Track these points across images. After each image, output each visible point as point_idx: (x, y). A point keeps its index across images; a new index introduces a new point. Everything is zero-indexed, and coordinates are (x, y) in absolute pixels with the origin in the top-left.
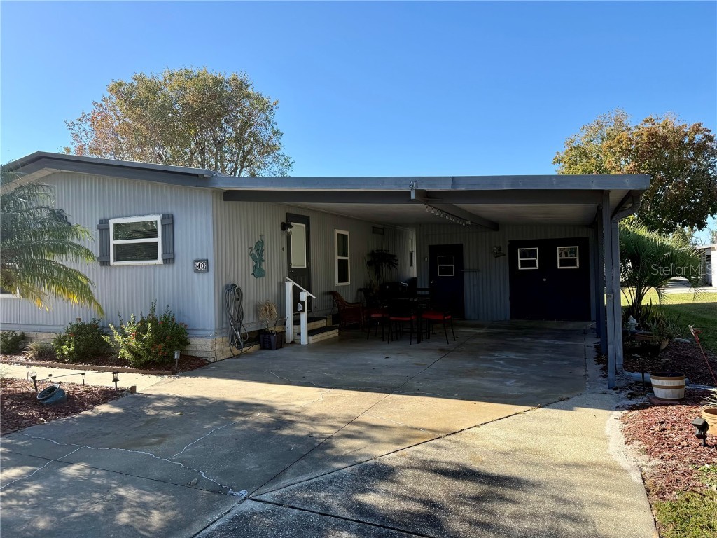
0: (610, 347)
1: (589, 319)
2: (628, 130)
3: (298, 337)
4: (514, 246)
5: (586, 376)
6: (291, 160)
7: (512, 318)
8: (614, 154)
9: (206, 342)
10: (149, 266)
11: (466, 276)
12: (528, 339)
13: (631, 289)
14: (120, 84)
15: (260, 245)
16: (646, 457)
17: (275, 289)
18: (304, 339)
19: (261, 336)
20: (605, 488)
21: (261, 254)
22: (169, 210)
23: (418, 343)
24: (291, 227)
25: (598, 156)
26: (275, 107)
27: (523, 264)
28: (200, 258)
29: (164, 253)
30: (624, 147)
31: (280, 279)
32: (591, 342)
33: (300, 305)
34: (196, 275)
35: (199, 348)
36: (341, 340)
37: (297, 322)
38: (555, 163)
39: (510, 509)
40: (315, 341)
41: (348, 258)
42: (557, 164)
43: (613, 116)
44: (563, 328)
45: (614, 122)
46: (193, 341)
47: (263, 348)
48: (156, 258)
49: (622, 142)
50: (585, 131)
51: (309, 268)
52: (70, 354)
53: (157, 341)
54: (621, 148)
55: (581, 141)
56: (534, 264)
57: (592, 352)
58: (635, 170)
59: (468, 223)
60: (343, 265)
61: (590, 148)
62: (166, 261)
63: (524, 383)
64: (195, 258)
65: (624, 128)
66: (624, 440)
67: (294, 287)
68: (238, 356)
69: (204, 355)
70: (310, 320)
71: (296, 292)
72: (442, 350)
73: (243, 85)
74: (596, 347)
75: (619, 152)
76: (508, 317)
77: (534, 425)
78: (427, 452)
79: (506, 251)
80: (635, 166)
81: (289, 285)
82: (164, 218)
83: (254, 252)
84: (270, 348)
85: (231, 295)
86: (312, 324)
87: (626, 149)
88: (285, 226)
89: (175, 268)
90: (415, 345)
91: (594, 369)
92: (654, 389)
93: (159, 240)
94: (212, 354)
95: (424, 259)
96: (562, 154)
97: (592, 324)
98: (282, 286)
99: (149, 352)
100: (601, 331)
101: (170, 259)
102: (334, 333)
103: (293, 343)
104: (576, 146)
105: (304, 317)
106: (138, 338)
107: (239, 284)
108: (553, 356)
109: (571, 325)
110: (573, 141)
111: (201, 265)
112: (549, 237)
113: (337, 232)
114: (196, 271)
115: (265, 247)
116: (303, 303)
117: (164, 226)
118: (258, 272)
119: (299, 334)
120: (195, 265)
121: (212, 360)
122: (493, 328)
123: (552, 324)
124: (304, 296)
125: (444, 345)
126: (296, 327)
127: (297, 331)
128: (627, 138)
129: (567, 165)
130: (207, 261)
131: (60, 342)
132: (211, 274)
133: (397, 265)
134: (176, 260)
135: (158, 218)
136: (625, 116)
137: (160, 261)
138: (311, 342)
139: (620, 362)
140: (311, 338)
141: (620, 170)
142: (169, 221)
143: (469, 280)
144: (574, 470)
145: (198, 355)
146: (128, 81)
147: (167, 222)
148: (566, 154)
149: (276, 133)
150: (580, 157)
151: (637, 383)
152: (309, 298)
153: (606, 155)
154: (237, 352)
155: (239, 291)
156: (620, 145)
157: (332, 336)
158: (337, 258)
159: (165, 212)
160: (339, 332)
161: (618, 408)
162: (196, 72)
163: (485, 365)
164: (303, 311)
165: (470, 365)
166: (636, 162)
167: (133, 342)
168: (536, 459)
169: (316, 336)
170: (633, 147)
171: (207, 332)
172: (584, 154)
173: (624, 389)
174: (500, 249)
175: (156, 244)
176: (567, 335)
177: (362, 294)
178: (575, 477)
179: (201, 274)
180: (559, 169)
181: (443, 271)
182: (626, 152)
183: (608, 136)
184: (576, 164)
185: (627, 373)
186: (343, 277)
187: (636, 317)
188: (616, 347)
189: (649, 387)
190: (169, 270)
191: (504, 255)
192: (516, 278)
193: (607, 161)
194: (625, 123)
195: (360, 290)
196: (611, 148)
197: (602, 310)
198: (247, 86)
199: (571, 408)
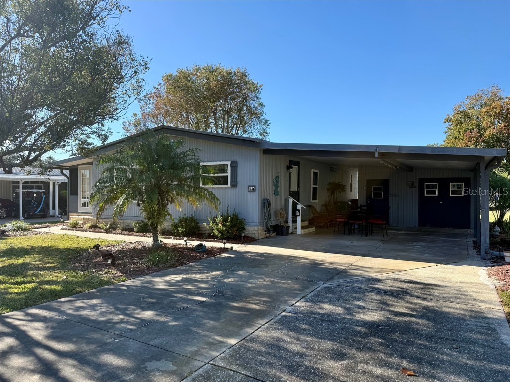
0: (482, 238)
1: (469, 228)
2: (501, 99)
3: (295, 230)
4: (422, 181)
5: (468, 254)
6: (269, 122)
7: (419, 225)
8: (490, 116)
9: (254, 228)
10: (222, 188)
11: (391, 199)
12: (432, 237)
13: (497, 212)
14: (170, 76)
15: (278, 177)
16: (498, 281)
17: (283, 202)
18: (299, 231)
19: (277, 228)
20: (478, 289)
21: (278, 183)
22: (235, 158)
23: (366, 236)
24: (292, 168)
25: (478, 118)
26: (261, 88)
27: (428, 192)
28: (251, 184)
29: (231, 182)
30: (497, 112)
31: (286, 197)
32: (471, 240)
33: (297, 212)
34: (249, 194)
35: (250, 232)
36: (316, 234)
37: (295, 221)
38: (445, 122)
39: (437, 292)
40: (305, 233)
41: (317, 186)
42: (447, 123)
43: (490, 90)
44: (452, 232)
45: (490, 94)
46: (247, 228)
47: (278, 234)
48: (227, 184)
49: (496, 108)
50: (468, 100)
51: (299, 191)
52: (182, 232)
53: (232, 227)
54: (495, 113)
55: (465, 107)
56: (434, 192)
57: (471, 244)
58: (505, 129)
59: (398, 167)
60: (315, 189)
61: (471, 112)
62: (232, 185)
63: (432, 255)
64: (248, 184)
65: (498, 99)
66: (488, 276)
67: (293, 202)
68: (268, 237)
69: (253, 236)
70: (302, 221)
71: (295, 205)
72: (381, 240)
73: (244, 75)
74: (473, 242)
75: (494, 116)
76: (417, 225)
77: (442, 270)
78: (395, 276)
79: (417, 185)
80: (505, 126)
81: (291, 200)
82: (231, 163)
83: (275, 182)
84: (283, 235)
85: (266, 204)
86: (303, 223)
87: (499, 114)
88: (289, 167)
89: (237, 189)
90: (364, 237)
91: (473, 252)
92: (505, 258)
93: (228, 174)
94: (257, 235)
95: (363, 188)
96: (451, 116)
97: (471, 231)
98: (287, 201)
99: (228, 232)
100: (477, 235)
101: (234, 184)
102: (313, 229)
103: (292, 233)
104: (461, 110)
105: (299, 219)
106: (224, 225)
107: (270, 199)
108: (448, 245)
109: (457, 231)
110: (459, 107)
111: (252, 189)
112: (445, 177)
113: (313, 170)
114: (249, 191)
115: (280, 179)
116: (299, 211)
117: (231, 167)
118: (276, 193)
119: (296, 228)
120: (248, 188)
121: (257, 238)
122: (409, 231)
123: (447, 230)
124: (299, 207)
125: (382, 238)
126: (294, 224)
127: (294, 227)
128: (500, 106)
129: (454, 124)
130: (255, 186)
131: (176, 226)
132: (257, 194)
133: (346, 191)
134: (238, 185)
135: (228, 163)
136: (499, 90)
137: (229, 185)
138: (303, 233)
139: (487, 245)
140: (303, 231)
141: (494, 128)
142: (234, 165)
143: (392, 202)
144: (463, 284)
145: (249, 235)
146: (175, 73)
147: (233, 165)
148: (454, 116)
149: (262, 105)
150: (464, 118)
151: (497, 257)
152: (302, 208)
153: (484, 118)
154: (268, 235)
155: (270, 202)
156: (494, 110)
157: (312, 231)
158: (312, 186)
159: (233, 160)
160: (316, 229)
161: (485, 266)
162: (214, 68)
163: (409, 248)
164: (299, 216)
165: (401, 247)
166: (506, 123)
167: (220, 226)
168: (445, 280)
169: (305, 230)
170: (504, 112)
171: (254, 224)
172: (467, 116)
173: (489, 259)
174: (413, 183)
175: (227, 176)
176: (455, 236)
177: (324, 208)
178: (464, 285)
179: (252, 193)
180: (448, 126)
181: (375, 195)
182: (498, 116)
183: (486, 105)
184: (461, 124)
185: (491, 251)
186: (315, 198)
187: (499, 227)
188: (485, 239)
189: (503, 258)
190: (234, 190)
191: (416, 187)
192: (423, 201)
193: (485, 122)
194: (498, 94)
195: (323, 205)
196: (487, 112)
197: (477, 223)
198: (246, 76)
199: (461, 265)
